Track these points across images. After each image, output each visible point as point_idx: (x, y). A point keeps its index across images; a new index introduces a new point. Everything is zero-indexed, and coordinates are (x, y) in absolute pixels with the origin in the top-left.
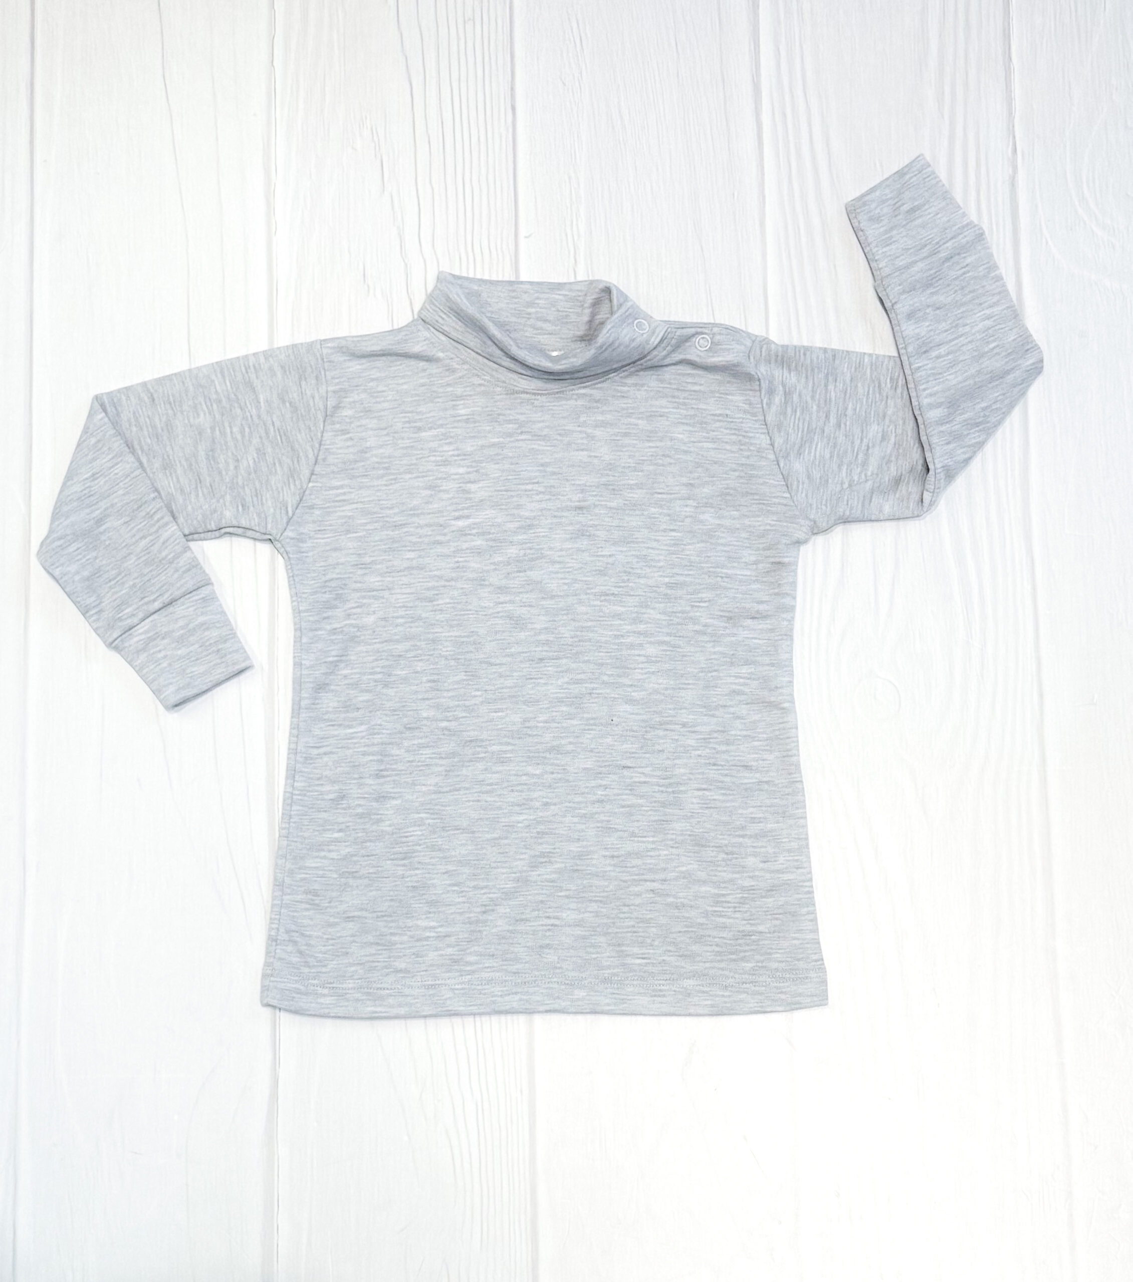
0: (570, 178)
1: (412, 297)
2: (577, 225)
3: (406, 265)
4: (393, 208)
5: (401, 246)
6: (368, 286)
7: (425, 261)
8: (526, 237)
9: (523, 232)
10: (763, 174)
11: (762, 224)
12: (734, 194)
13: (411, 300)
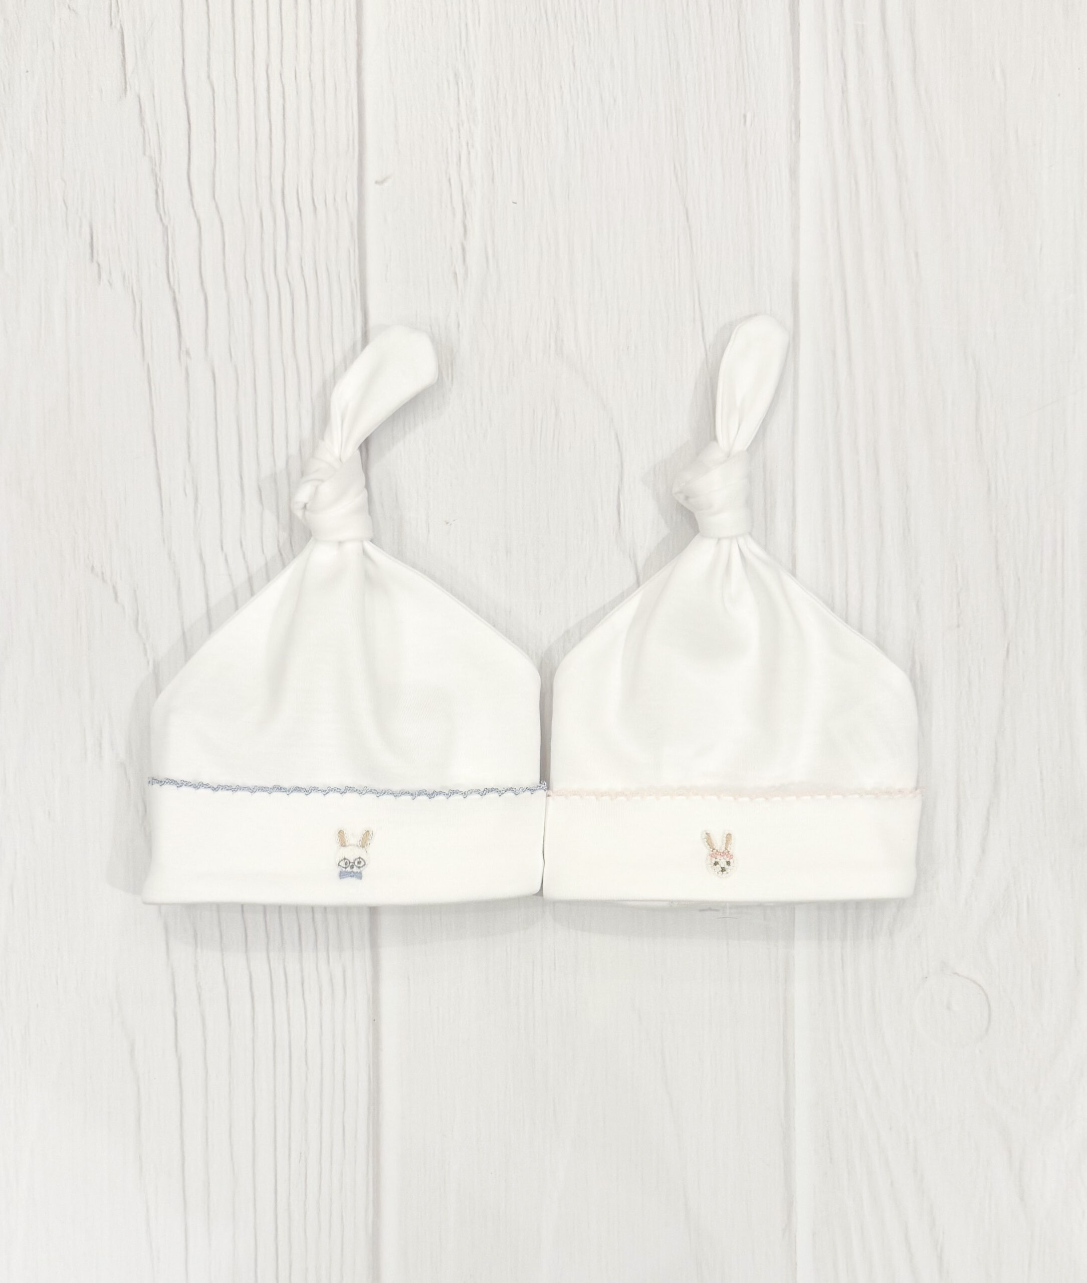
0: (456, 75)
1: (177, 291)
2: (469, 163)
3: (165, 228)
4: (142, 120)
5: (157, 192)
6: (99, 265)
7: (198, 221)
8: (376, 182)
9: (372, 175)
10: (797, 83)
11: (794, 173)
12: (745, 116)
13: (174, 292)
